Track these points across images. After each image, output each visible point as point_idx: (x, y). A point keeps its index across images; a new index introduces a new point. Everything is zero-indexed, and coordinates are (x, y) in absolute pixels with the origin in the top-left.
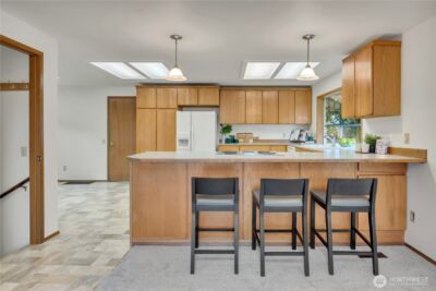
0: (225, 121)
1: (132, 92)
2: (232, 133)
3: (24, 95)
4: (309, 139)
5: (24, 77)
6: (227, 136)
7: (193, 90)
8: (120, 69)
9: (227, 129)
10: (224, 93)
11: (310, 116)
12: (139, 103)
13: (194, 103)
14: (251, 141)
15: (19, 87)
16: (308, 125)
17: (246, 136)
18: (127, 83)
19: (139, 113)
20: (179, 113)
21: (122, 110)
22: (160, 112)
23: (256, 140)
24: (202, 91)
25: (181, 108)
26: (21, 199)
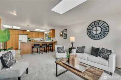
0: (29, 37)
2: (30, 39)
4: (44, 40)
7: (22, 31)
11: (44, 37)
13: (22, 34)
16: (43, 38)
17: (33, 40)
22: (14, 35)
23: (34, 40)
25: (19, 34)
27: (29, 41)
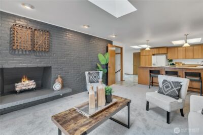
0: (170, 58)
1: (140, 51)
2: (173, 62)
3: (120, 55)
5: (120, 52)
6: (171, 63)
7: (157, 49)
8: (136, 47)
9: (171, 61)
10: (169, 49)
12: (141, 54)
13: (158, 53)
14: (181, 65)
15: (119, 53)
18: (138, 49)
19: (141, 57)
20: (153, 56)
21: (137, 56)
22: (147, 56)
23: (184, 64)
24: (160, 49)
25: (154, 55)
26: (119, 73)
27: (171, 65)
